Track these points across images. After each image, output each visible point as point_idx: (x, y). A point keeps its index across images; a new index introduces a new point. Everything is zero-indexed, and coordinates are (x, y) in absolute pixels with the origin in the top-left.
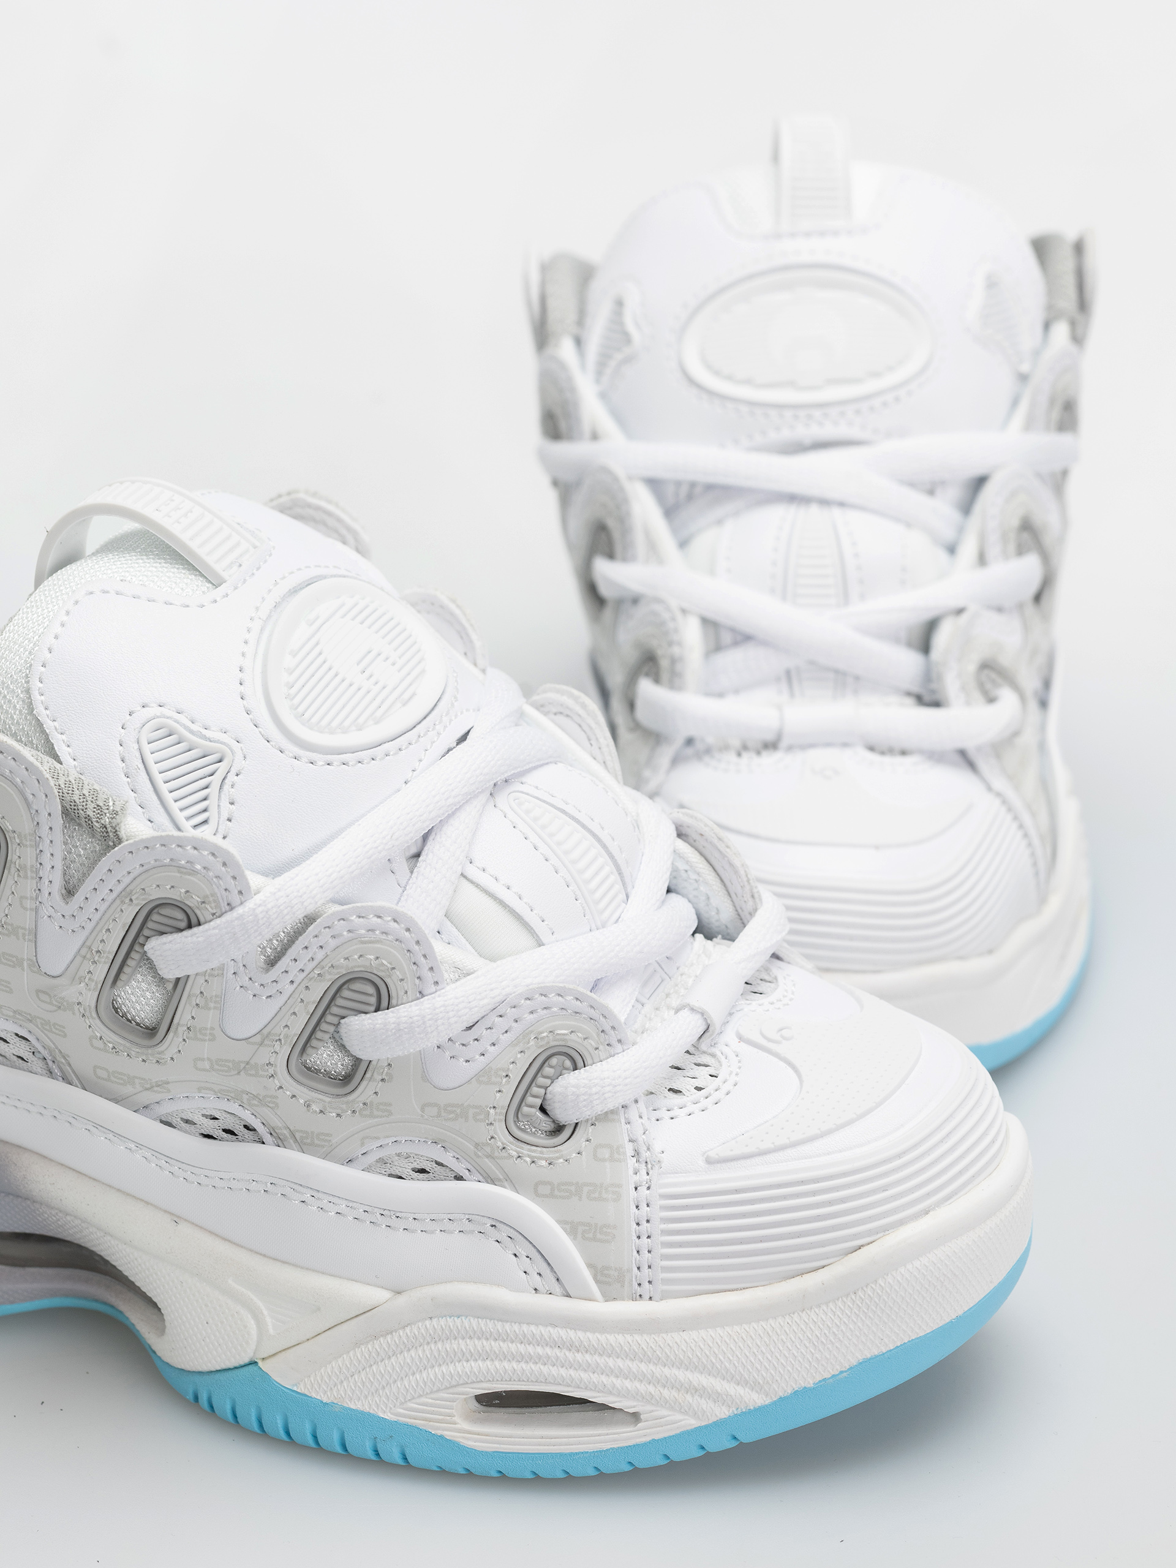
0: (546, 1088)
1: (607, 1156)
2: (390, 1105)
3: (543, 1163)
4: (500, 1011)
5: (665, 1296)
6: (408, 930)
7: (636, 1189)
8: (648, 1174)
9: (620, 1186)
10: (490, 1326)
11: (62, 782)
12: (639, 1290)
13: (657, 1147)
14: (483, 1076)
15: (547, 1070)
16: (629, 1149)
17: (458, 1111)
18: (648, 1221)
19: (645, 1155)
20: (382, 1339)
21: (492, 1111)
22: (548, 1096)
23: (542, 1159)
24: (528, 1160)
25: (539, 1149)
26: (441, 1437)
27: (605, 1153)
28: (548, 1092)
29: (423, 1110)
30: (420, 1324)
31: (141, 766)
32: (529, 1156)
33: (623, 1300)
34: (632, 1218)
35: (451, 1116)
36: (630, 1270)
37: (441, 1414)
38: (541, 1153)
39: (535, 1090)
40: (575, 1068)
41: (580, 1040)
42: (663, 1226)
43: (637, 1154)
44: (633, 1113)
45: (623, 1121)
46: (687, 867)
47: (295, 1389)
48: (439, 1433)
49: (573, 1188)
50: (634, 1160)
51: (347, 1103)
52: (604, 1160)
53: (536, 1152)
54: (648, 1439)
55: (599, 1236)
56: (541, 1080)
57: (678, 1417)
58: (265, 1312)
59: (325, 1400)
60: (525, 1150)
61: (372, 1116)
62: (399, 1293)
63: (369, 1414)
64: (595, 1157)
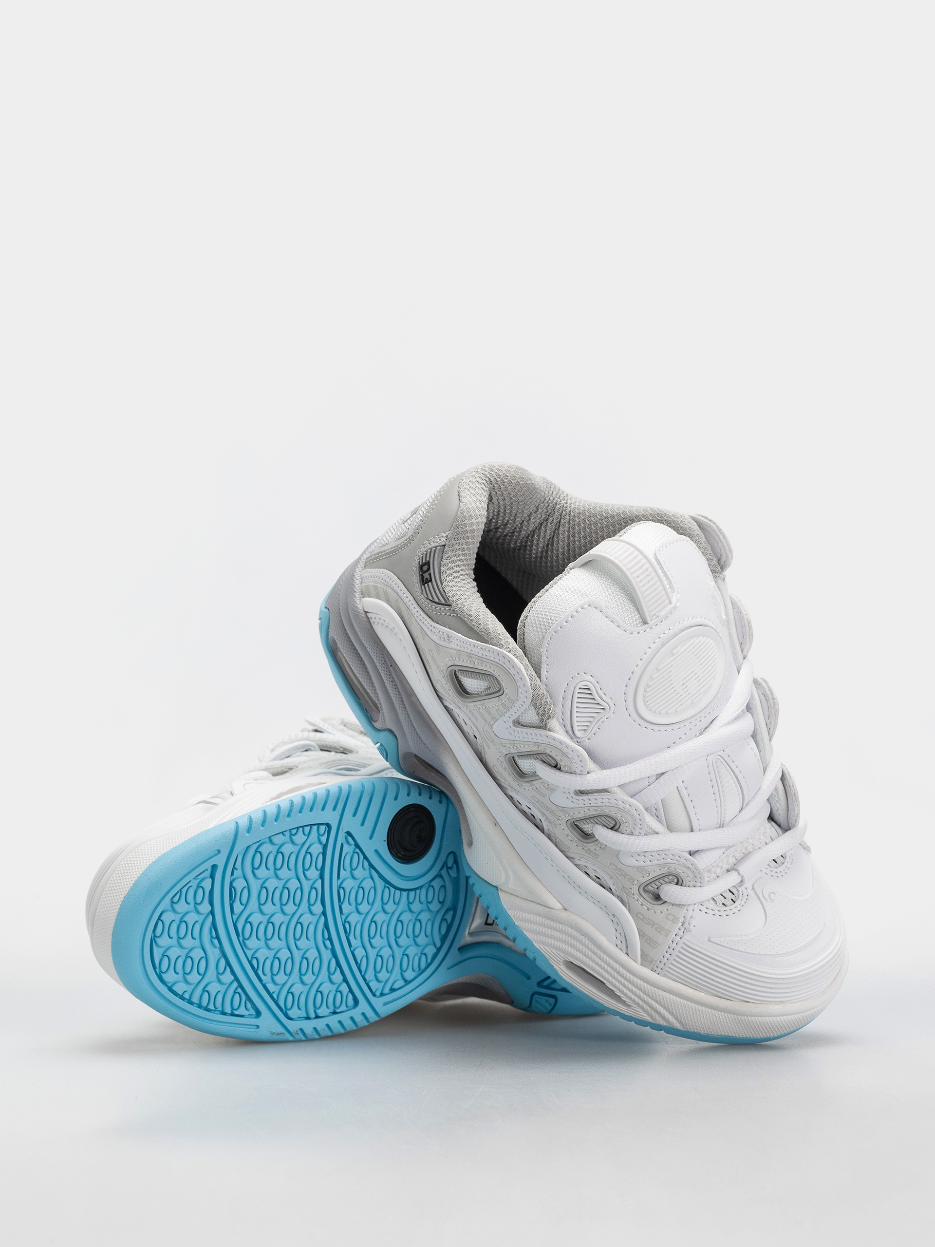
0: (662, 884)
1: (671, 919)
2: (599, 856)
3: (645, 908)
4: (659, 853)
5: (664, 976)
6: (639, 815)
7: (676, 935)
8: (683, 933)
9: (670, 932)
10: (592, 947)
11: (536, 693)
12: (656, 969)
13: (693, 923)
14: (640, 869)
15: (666, 879)
16: (682, 919)
17: (624, 873)
18: (673, 949)
19: (686, 925)
20: (549, 921)
21: (636, 881)
22: (661, 887)
23: (646, 906)
24: (640, 903)
25: (647, 902)
26: (553, 966)
27: (671, 918)
28: (662, 886)
29: (610, 864)
30: (567, 927)
31: (571, 698)
32: (641, 902)
33: (648, 968)
34: (668, 944)
35: (620, 873)
36: (656, 961)
37: (556, 959)
38: (647, 904)
39: (657, 883)
40: (677, 884)
41: (684, 876)
42: (678, 954)
43: (683, 923)
44: (690, 908)
45: (685, 909)
46: (776, 795)
47: (507, 911)
48: (553, 964)
49: (651, 923)
50: (681, 924)
51: (583, 845)
52: (669, 920)
53: (645, 902)
54: (629, 1015)
55: (651, 944)
56: (661, 881)
57: (645, 1015)
58: (511, 878)
59: (516, 924)
60: (641, 900)
61: (590, 854)
62: (565, 909)
63: (530, 940)
64: (667, 917)
